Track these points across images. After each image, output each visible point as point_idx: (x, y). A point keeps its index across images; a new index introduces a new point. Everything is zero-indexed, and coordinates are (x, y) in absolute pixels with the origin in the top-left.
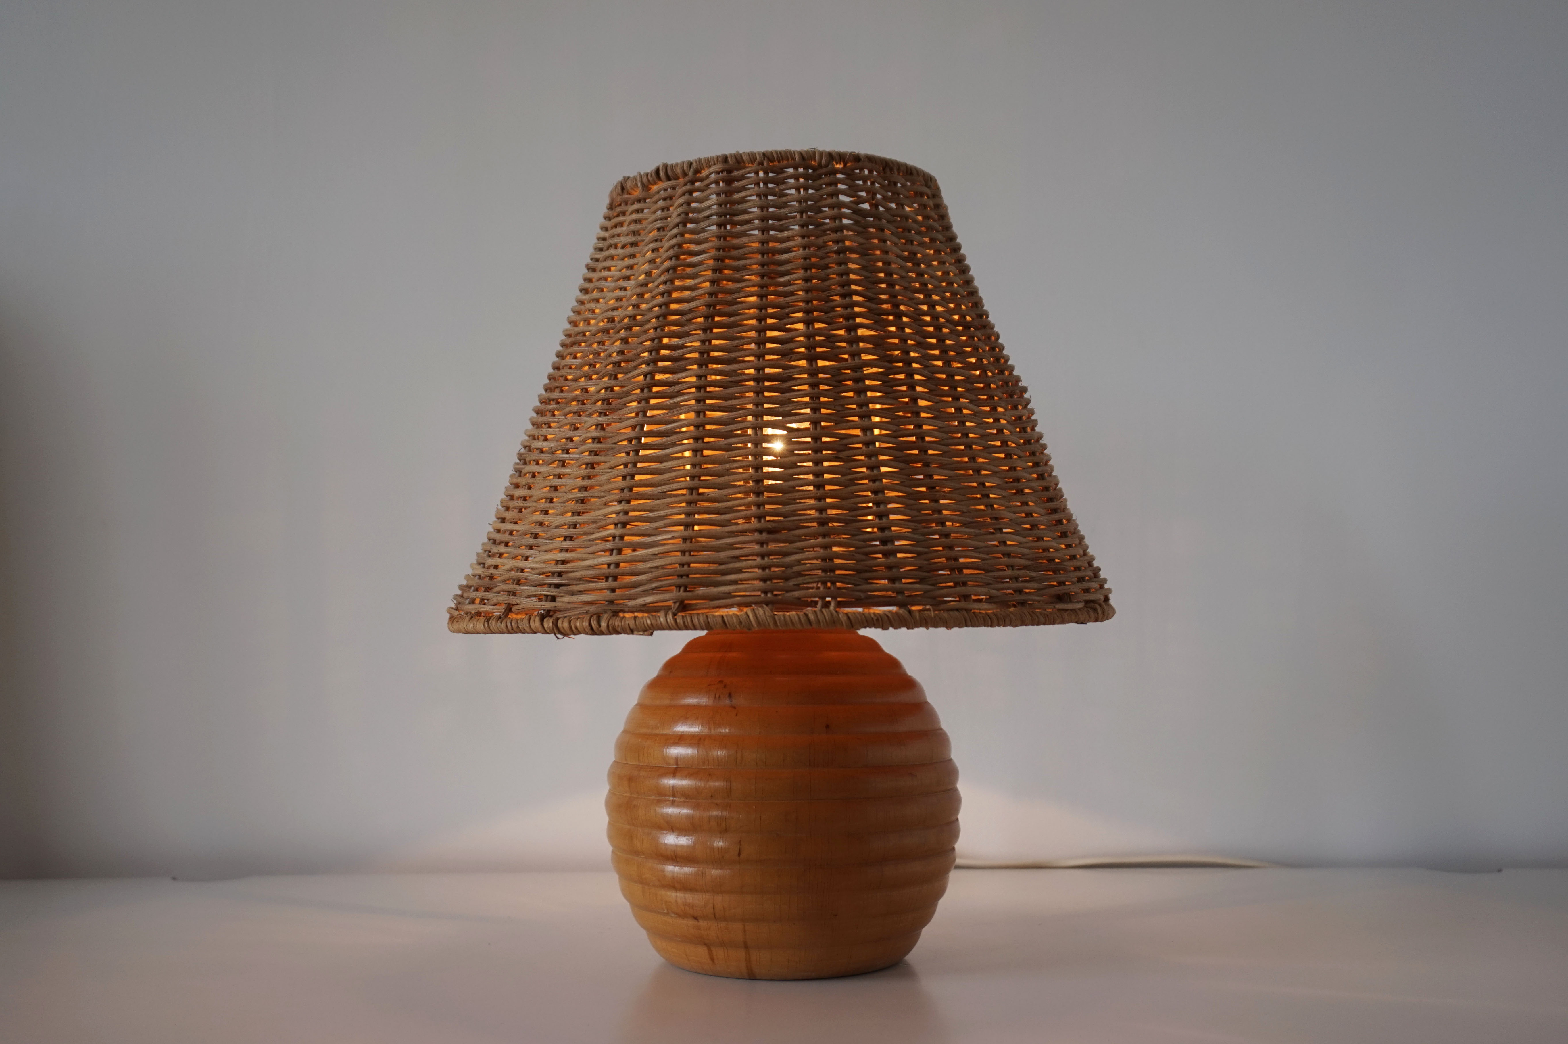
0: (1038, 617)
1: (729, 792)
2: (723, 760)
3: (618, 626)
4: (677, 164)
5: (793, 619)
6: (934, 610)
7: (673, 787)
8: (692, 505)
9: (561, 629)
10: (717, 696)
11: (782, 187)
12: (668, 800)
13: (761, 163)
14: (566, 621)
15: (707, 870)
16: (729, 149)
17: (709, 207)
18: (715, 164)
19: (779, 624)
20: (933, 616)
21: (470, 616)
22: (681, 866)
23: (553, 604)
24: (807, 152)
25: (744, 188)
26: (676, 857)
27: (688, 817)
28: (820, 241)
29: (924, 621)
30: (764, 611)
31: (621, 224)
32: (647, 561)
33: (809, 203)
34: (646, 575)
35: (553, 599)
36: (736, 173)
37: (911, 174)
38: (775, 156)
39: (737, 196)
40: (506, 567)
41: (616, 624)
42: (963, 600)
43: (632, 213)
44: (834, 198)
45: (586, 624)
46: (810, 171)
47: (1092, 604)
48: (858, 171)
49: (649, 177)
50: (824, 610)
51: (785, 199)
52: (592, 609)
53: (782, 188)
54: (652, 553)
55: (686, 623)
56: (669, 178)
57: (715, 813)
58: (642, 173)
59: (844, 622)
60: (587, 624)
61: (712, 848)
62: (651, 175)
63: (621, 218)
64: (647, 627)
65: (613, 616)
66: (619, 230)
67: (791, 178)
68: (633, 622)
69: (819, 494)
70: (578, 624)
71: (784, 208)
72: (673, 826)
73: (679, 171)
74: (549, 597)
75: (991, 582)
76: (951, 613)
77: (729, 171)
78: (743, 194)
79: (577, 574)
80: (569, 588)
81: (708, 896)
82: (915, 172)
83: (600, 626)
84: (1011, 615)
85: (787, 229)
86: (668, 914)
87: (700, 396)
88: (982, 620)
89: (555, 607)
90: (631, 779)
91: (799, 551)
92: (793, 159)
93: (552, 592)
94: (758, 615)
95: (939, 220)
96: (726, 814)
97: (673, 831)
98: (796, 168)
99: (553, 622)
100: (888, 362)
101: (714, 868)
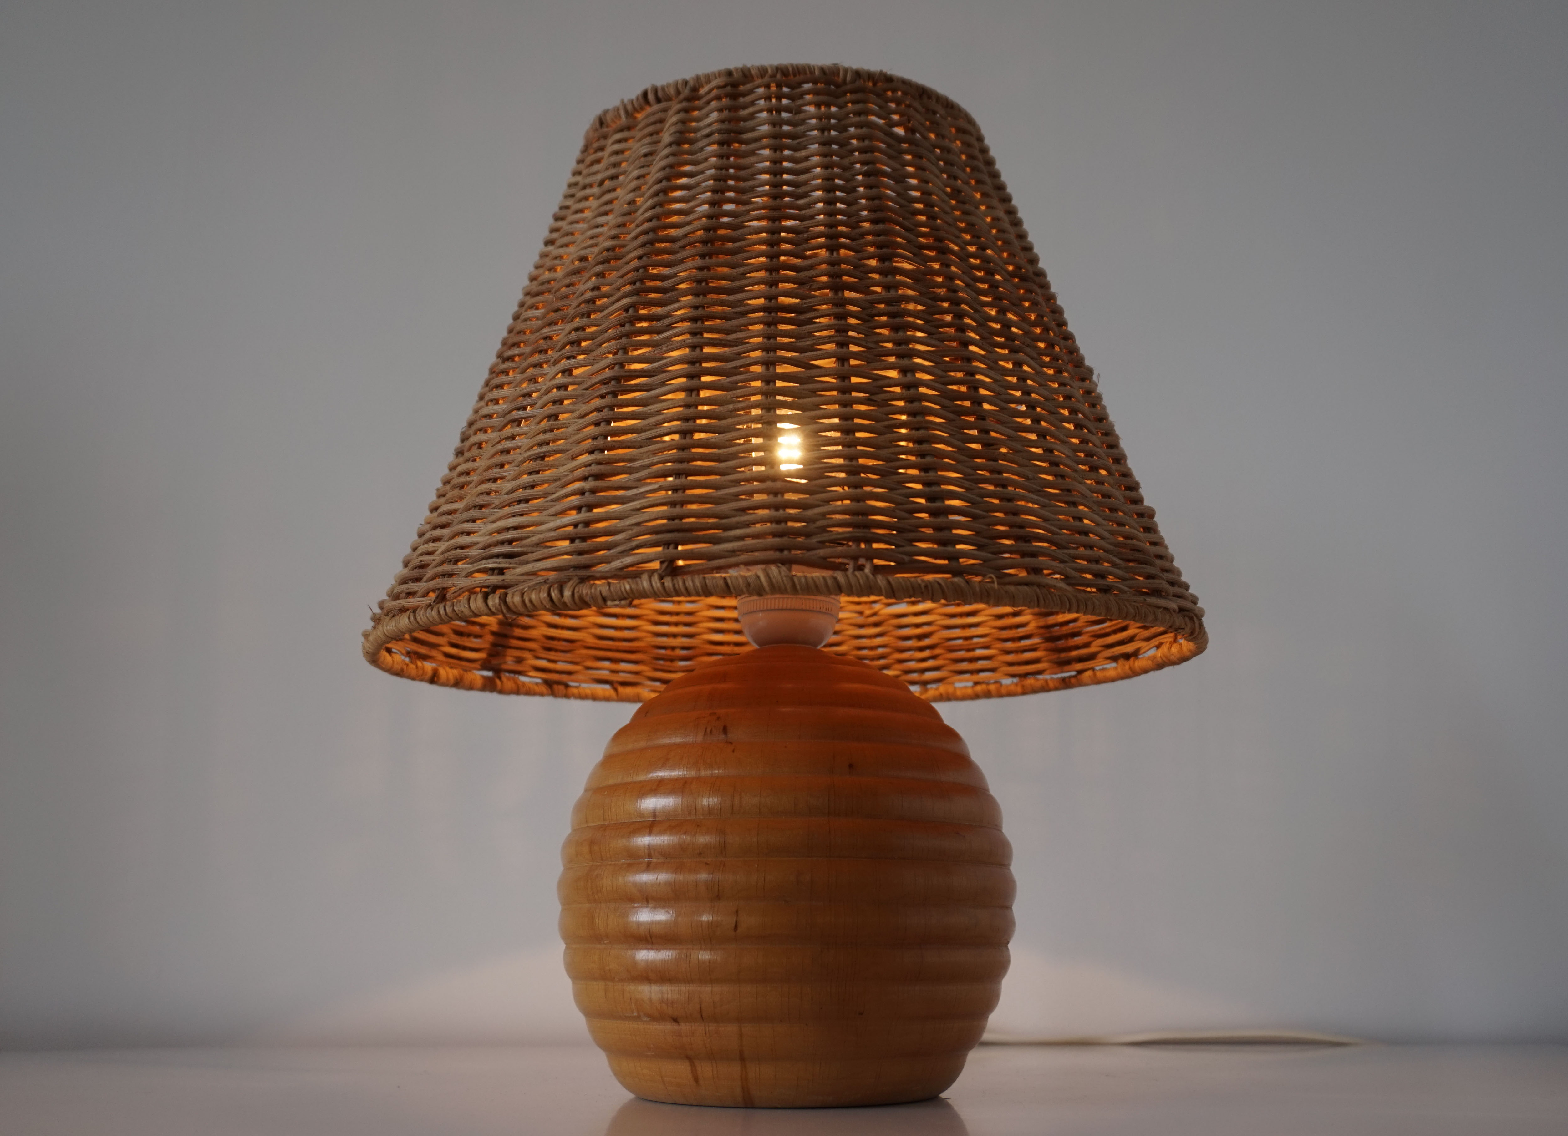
0: (1126, 607)
1: (722, 849)
2: (716, 808)
3: (587, 594)
4: (668, 85)
5: (817, 581)
6: (998, 584)
7: (648, 846)
8: (685, 450)
9: (511, 605)
10: (708, 730)
11: (800, 102)
12: (641, 863)
13: (773, 76)
15: (692, 952)
16: (734, 62)
17: (709, 125)
18: (716, 79)
19: (798, 587)
20: (997, 588)
22: (657, 949)
23: (501, 577)
24: (829, 68)
25: (752, 104)
26: (651, 937)
27: (668, 883)
28: (846, 161)
29: (986, 594)
30: (779, 571)
31: (598, 161)
32: (626, 517)
33: (832, 121)
34: (623, 534)
35: (501, 571)
36: (741, 88)
38: (790, 69)
39: (743, 113)
40: (440, 550)
41: (584, 592)
42: (1034, 574)
43: (613, 144)
44: (861, 116)
45: (543, 595)
46: (832, 87)
47: (1187, 613)
48: (890, 93)
49: (634, 103)
50: (857, 573)
51: (802, 116)
52: (553, 575)
53: (798, 103)
54: (632, 508)
55: (677, 585)
56: (658, 100)
57: (703, 876)
58: (626, 101)
59: (882, 587)
60: (545, 595)
61: (700, 923)
62: (637, 101)
63: (598, 155)
64: (624, 593)
65: (580, 583)
66: (595, 168)
67: (809, 94)
68: (607, 589)
69: (848, 440)
70: (533, 596)
71: (801, 125)
72: (647, 897)
73: (672, 91)
74: (497, 570)
75: (1066, 559)
76: (1020, 587)
77: (735, 85)
78: (750, 110)
79: (534, 539)
80: (522, 556)
81: (692, 988)
83: (562, 596)
85: (805, 148)
86: (638, 1017)
87: (697, 329)
89: (503, 580)
90: (593, 843)
91: (823, 503)
92: (812, 73)
93: (499, 563)
94: (772, 576)
96: (718, 876)
97: (648, 902)
98: (815, 82)
99: (500, 597)
100: (930, 299)
101: (701, 949)
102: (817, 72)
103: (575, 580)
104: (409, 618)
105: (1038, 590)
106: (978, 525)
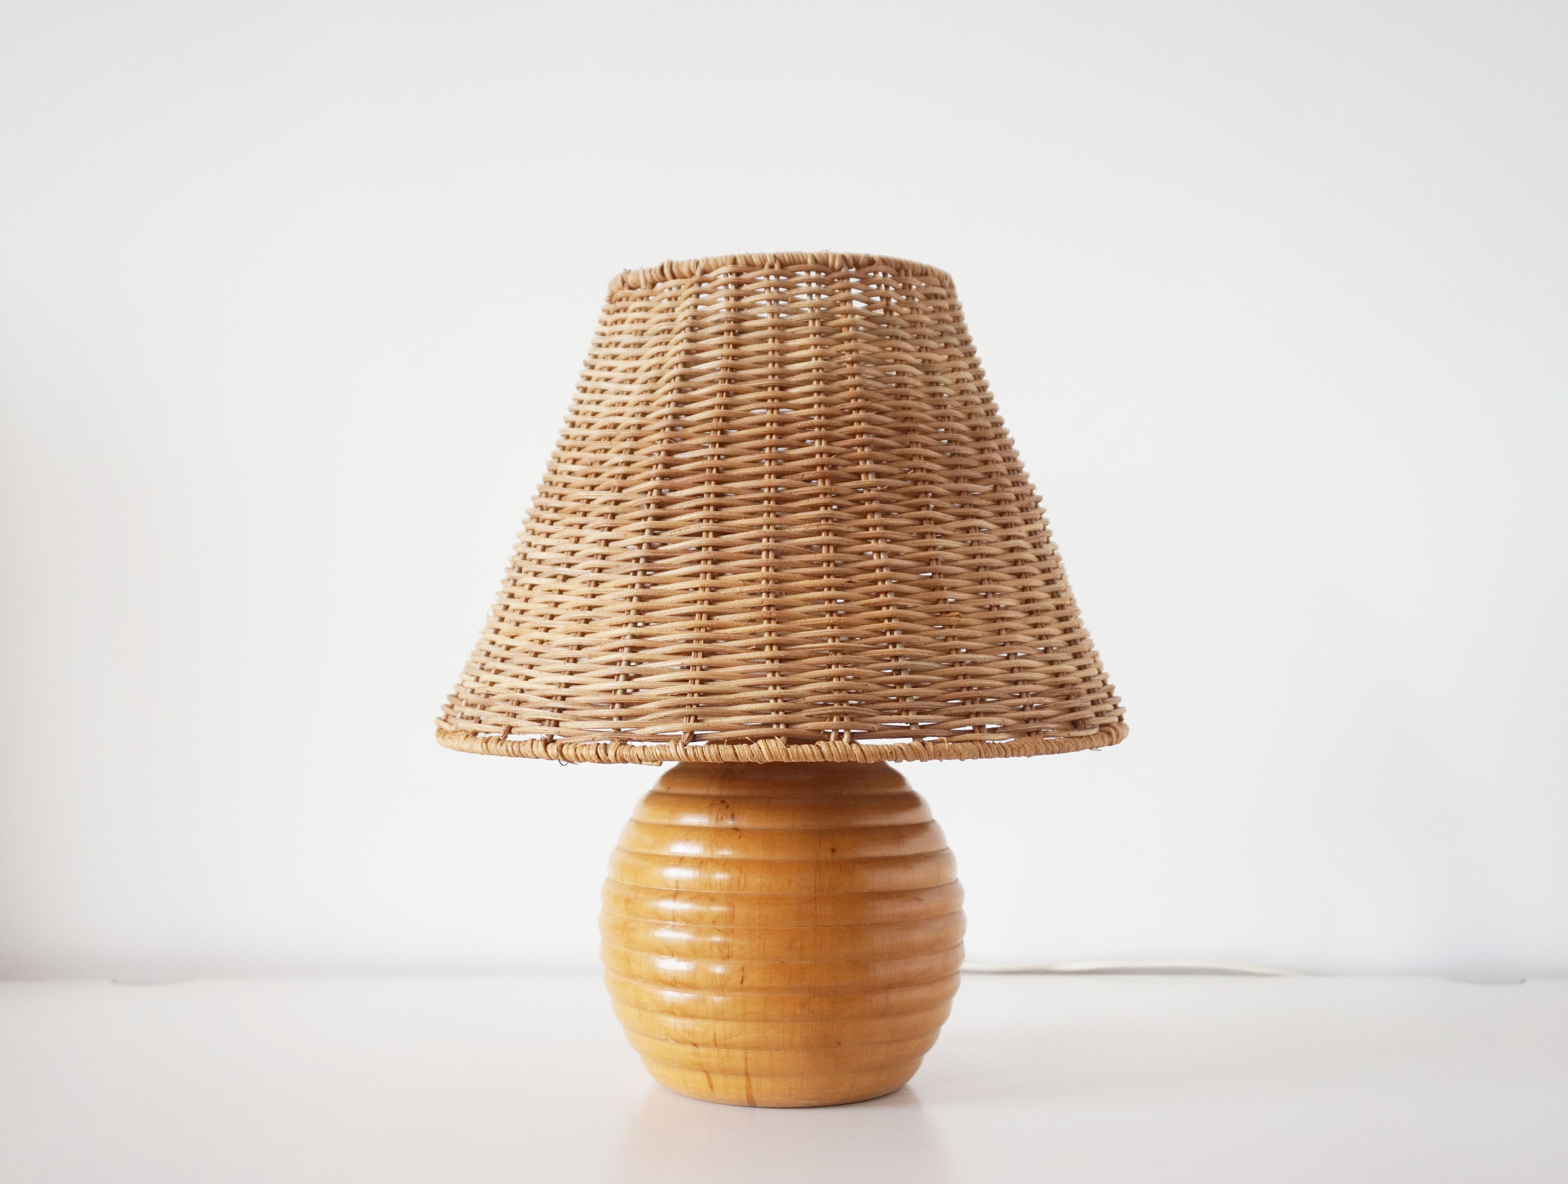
0: (1052, 746)
1: (732, 918)
2: (726, 884)
3: (626, 756)
4: (683, 263)
5: (806, 752)
6: (948, 742)
7: (673, 911)
8: (702, 629)
9: (566, 756)
10: (719, 817)
11: (794, 291)
12: (668, 924)
13: (772, 267)
14: (571, 747)
15: (708, 997)
16: (739, 251)
17: (717, 312)
18: (723, 265)
19: (791, 757)
20: (947, 748)
21: (466, 734)
22: (681, 992)
23: (556, 729)
24: (820, 255)
25: (753, 293)
26: (676, 983)
27: (689, 943)
28: (833, 351)
29: (938, 754)
30: (776, 743)
31: (622, 321)
32: (656, 688)
33: (822, 309)
34: (654, 702)
35: (556, 724)
36: (745, 276)
37: (926, 274)
38: (787, 258)
39: (746, 301)
40: (503, 685)
41: (624, 753)
42: (977, 730)
43: (634, 311)
44: (848, 304)
46: (823, 274)
47: (1106, 728)
48: (872, 274)
49: (652, 273)
50: (837, 743)
51: (796, 305)
53: (793, 293)
54: (660, 680)
55: (696, 753)
56: (674, 277)
57: (717, 939)
58: (644, 268)
59: (857, 755)
60: (594, 752)
61: (714, 975)
62: (655, 272)
63: (621, 315)
64: (656, 757)
65: (621, 744)
66: (619, 327)
67: (802, 282)
68: (642, 752)
70: (584, 752)
71: (796, 314)
72: (671, 951)
73: (685, 271)
74: (552, 722)
75: (1005, 710)
76: (965, 744)
77: (739, 274)
78: (752, 298)
79: (583, 699)
80: (573, 713)
81: (708, 1023)
82: (930, 273)
83: (607, 755)
84: (1026, 746)
86: (666, 1040)
87: (710, 515)
88: (996, 751)
89: (559, 732)
90: (627, 901)
91: (810, 680)
92: (805, 262)
93: (555, 717)
94: (770, 748)
95: (954, 321)
96: (729, 940)
97: (673, 956)
98: (808, 271)
99: (557, 749)
100: (901, 479)
101: (715, 995)
102: (809, 261)
103: (617, 742)
104: (482, 746)
105: (980, 745)
106: (934, 691)
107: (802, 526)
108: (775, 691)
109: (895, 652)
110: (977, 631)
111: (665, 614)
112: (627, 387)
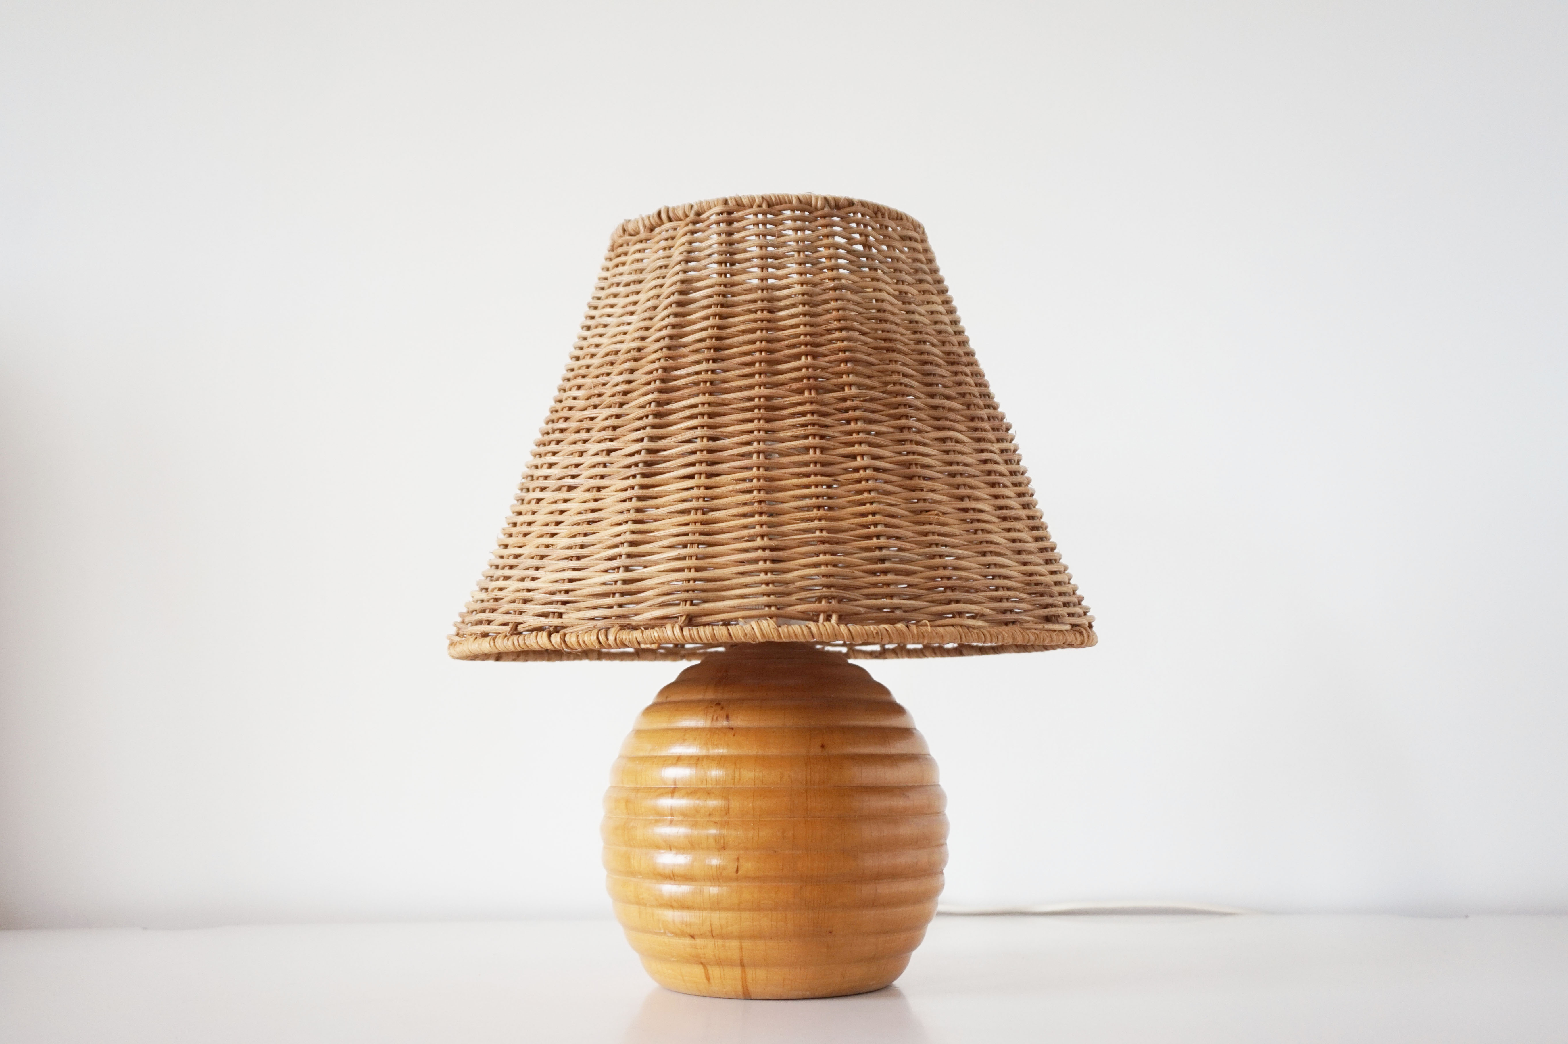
0: (1028, 635)
1: (727, 811)
2: (721, 780)
3: (626, 639)
4: (678, 207)
5: (796, 631)
6: (931, 627)
7: (671, 807)
8: (697, 524)
9: (569, 644)
10: (715, 718)
11: (781, 227)
12: (666, 820)
13: (760, 206)
14: (574, 635)
15: (705, 888)
16: (730, 193)
17: (710, 246)
18: (715, 206)
19: (782, 636)
20: (930, 631)
21: (475, 636)
22: (679, 885)
23: (560, 620)
24: (804, 196)
25: (744, 229)
26: (674, 876)
27: (686, 836)
28: (817, 279)
29: (922, 636)
30: (768, 624)
31: (624, 264)
32: (654, 577)
33: (806, 243)
34: (652, 591)
35: (560, 615)
36: (735, 215)
37: (901, 219)
38: (773, 199)
39: (736, 236)
40: (511, 589)
41: (624, 637)
42: (957, 616)
43: (634, 253)
44: (830, 238)
45: (594, 638)
46: (807, 213)
47: (1078, 628)
48: (852, 215)
49: (651, 219)
50: (825, 623)
51: (782, 239)
52: (600, 624)
53: (780, 229)
54: (658, 570)
55: (692, 635)
56: (670, 220)
57: (713, 831)
58: (644, 216)
59: (845, 635)
60: (595, 638)
61: (711, 866)
62: (653, 217)
63: (623, 259)
64: (654, 639)
65: (621, 629)
66: (621, 269)
67: (788, 220)
68: (641, 635)
69: (819, 515)
70: (586, 638)
71: (782, 247)
72: (670, 846)
73: (680, 214)
74: (556, 614)
75: (984, 601)
76: (947, 628)
77: (729, 213)
78: (742, 234)
79: (585, 591)
80: (575, 605)
81: (705, 914)
82: (904, 218)
83: (607, 639)
84: (1004, 633)
85: (784, 267)
86: (665, 934)
87: (704, 422)
88: (976, 636)
89: (562, 623)
90: (627, 801)
91: (800, 567)
92: (791, 202)
93: (558, 609)
94: (763, 628)
95: (927, 263)
96: (724, 832)
97: (671, 849)
98: (793, 210)
99: (560, 638)
100: (882, 392)
101: (711, 886)
102: (794, 201)
103: (617, 627)
104: (490, 644)
105: (961, 630)
106: (916, 580)
107: (790, 431)
108: (766, 576)
109: (878, 543)
110: (954, 530)
111: (662, 512)
112: (628, 318)
